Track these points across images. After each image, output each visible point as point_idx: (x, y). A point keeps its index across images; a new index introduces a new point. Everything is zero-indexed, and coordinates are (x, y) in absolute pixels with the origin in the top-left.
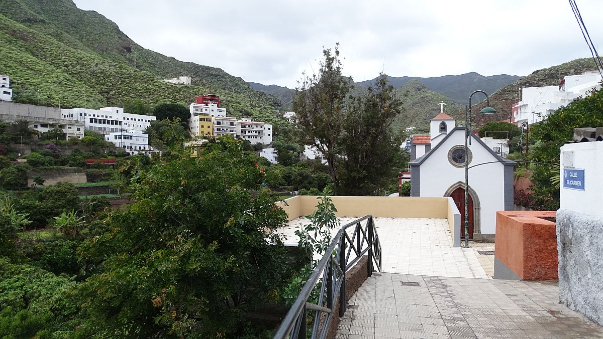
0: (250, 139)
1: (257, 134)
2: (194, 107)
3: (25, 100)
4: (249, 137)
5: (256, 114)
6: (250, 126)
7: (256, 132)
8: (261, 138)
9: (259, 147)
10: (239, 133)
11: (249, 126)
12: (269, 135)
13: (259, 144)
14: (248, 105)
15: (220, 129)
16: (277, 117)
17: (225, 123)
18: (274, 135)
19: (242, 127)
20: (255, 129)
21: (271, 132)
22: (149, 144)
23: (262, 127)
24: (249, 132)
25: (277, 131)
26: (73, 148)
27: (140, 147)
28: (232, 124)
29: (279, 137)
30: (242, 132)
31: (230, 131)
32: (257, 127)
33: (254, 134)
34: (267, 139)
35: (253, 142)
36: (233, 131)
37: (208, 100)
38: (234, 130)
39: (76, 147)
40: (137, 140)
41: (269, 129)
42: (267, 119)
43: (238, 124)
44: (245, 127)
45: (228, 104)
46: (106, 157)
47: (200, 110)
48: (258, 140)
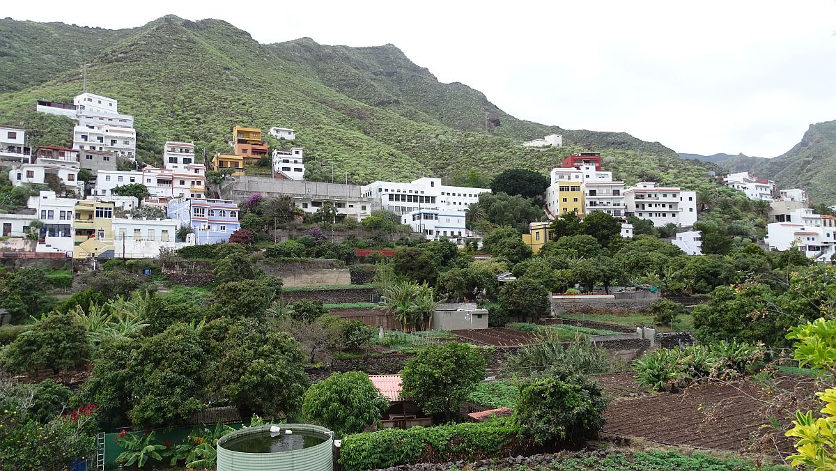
0: (653, 219)
1: (667, 209)
2: (557, 173)
3: (318, 177)
4: (651, 215)
5: (669, 177)
6: (653, 196)
7: (664, 206)
8: (674, 215)
9: (669, 232)
10: (632, 208)
11: (650, 196)
12: (691, 210)
13: (671, 226)
14: (654, 166)
15: (595, 203)
16: (711, 181)
17: (605, 191)
18: (700, 210)
19: (637, 198)
20: (662, 199)
21: (693, 204)
22: (467, 227)
23: (675, 196)
24: (650, 206)
25: (708, 203)
26: (347, 233)
27: (452, 233)
28: (617, 192)
29: (712, 213)
30: (637, 206)
31: (614, 205)
32: (665, 196)
33: (660, 209)
34: (687, 216)
35: (659, 222)
36: (619, 205)
37: (580, 161)
38: (622, 202)
39: (351, 232)
40: (448, 221)
41: (691, 199)
42: (689, 185)
43: (630, 193)
44: (642, 197)
45: (617, 166)
46: (392, 247)
47: (566, 177)
48: (669, 219)
